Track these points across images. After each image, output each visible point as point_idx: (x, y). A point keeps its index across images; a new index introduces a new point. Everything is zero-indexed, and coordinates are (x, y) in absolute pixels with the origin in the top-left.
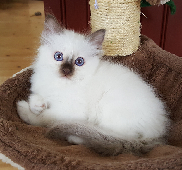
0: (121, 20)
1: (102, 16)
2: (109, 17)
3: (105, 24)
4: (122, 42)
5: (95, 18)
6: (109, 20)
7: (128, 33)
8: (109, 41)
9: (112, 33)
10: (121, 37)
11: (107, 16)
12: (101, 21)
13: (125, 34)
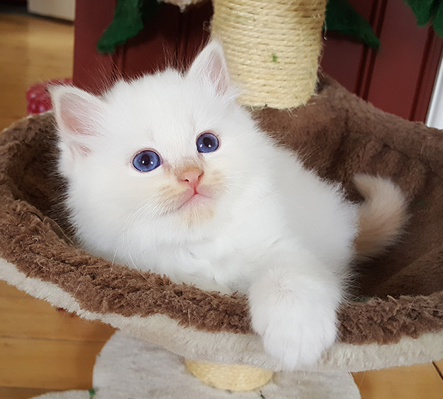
0: (283, 25)
13: (289, 60)
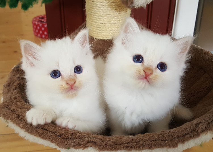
1: (98, 3)
2: (104, 4)
3: (100, 11)
4: (116, 27)
5: (90, 5)
6: (104, 6)
7: (121, 18)
8: (104, 26)
9: (107, 18)
10: (115, 22)
11: (102, 3)
12: (96, 8)
